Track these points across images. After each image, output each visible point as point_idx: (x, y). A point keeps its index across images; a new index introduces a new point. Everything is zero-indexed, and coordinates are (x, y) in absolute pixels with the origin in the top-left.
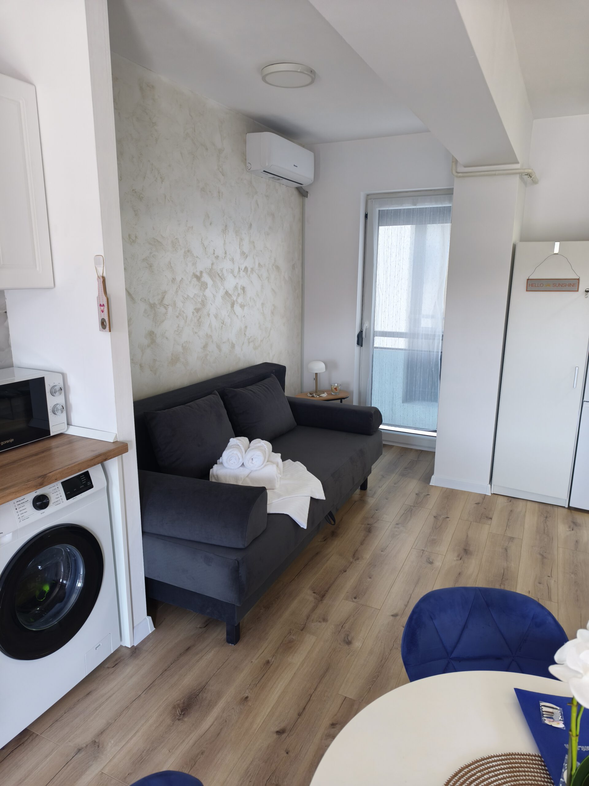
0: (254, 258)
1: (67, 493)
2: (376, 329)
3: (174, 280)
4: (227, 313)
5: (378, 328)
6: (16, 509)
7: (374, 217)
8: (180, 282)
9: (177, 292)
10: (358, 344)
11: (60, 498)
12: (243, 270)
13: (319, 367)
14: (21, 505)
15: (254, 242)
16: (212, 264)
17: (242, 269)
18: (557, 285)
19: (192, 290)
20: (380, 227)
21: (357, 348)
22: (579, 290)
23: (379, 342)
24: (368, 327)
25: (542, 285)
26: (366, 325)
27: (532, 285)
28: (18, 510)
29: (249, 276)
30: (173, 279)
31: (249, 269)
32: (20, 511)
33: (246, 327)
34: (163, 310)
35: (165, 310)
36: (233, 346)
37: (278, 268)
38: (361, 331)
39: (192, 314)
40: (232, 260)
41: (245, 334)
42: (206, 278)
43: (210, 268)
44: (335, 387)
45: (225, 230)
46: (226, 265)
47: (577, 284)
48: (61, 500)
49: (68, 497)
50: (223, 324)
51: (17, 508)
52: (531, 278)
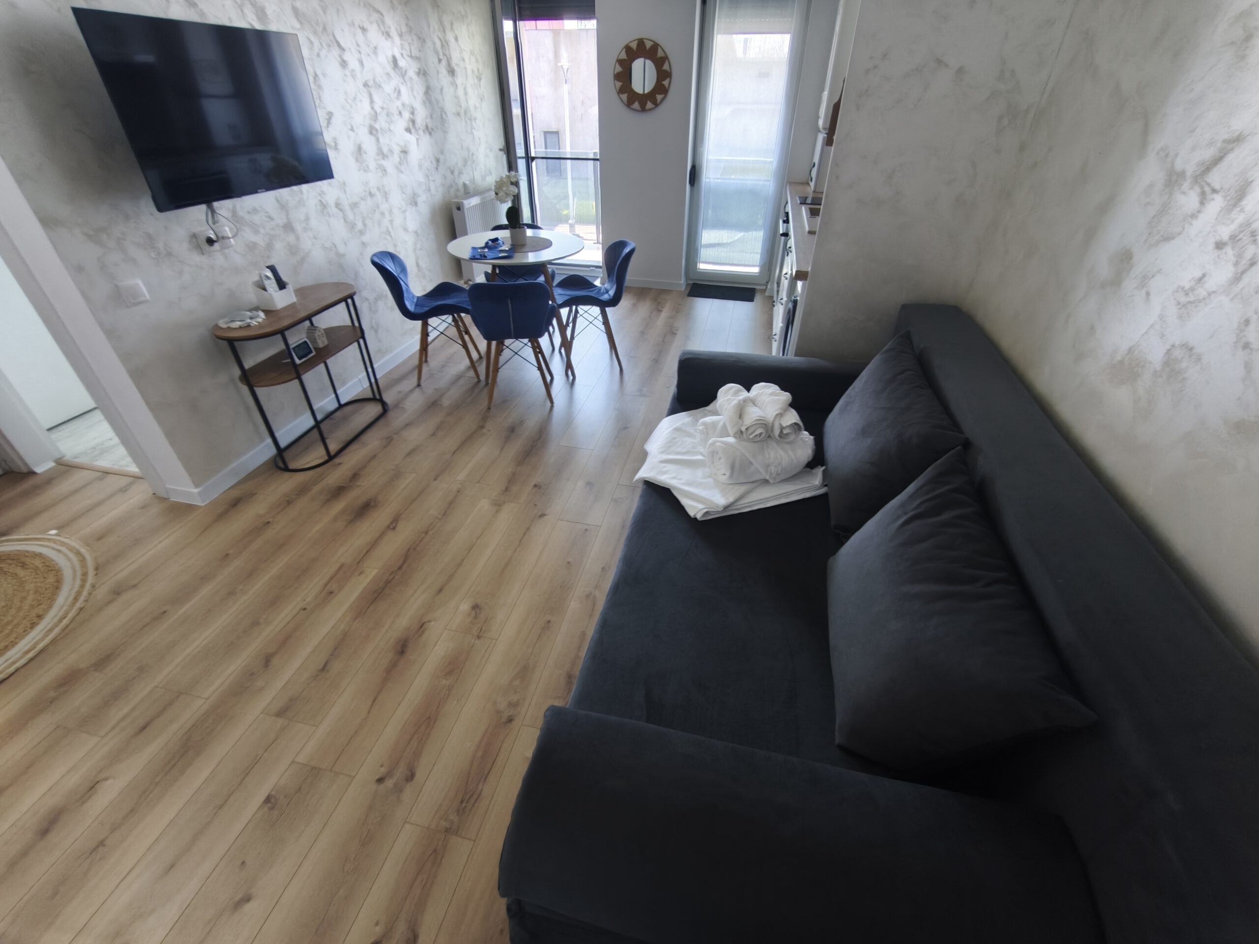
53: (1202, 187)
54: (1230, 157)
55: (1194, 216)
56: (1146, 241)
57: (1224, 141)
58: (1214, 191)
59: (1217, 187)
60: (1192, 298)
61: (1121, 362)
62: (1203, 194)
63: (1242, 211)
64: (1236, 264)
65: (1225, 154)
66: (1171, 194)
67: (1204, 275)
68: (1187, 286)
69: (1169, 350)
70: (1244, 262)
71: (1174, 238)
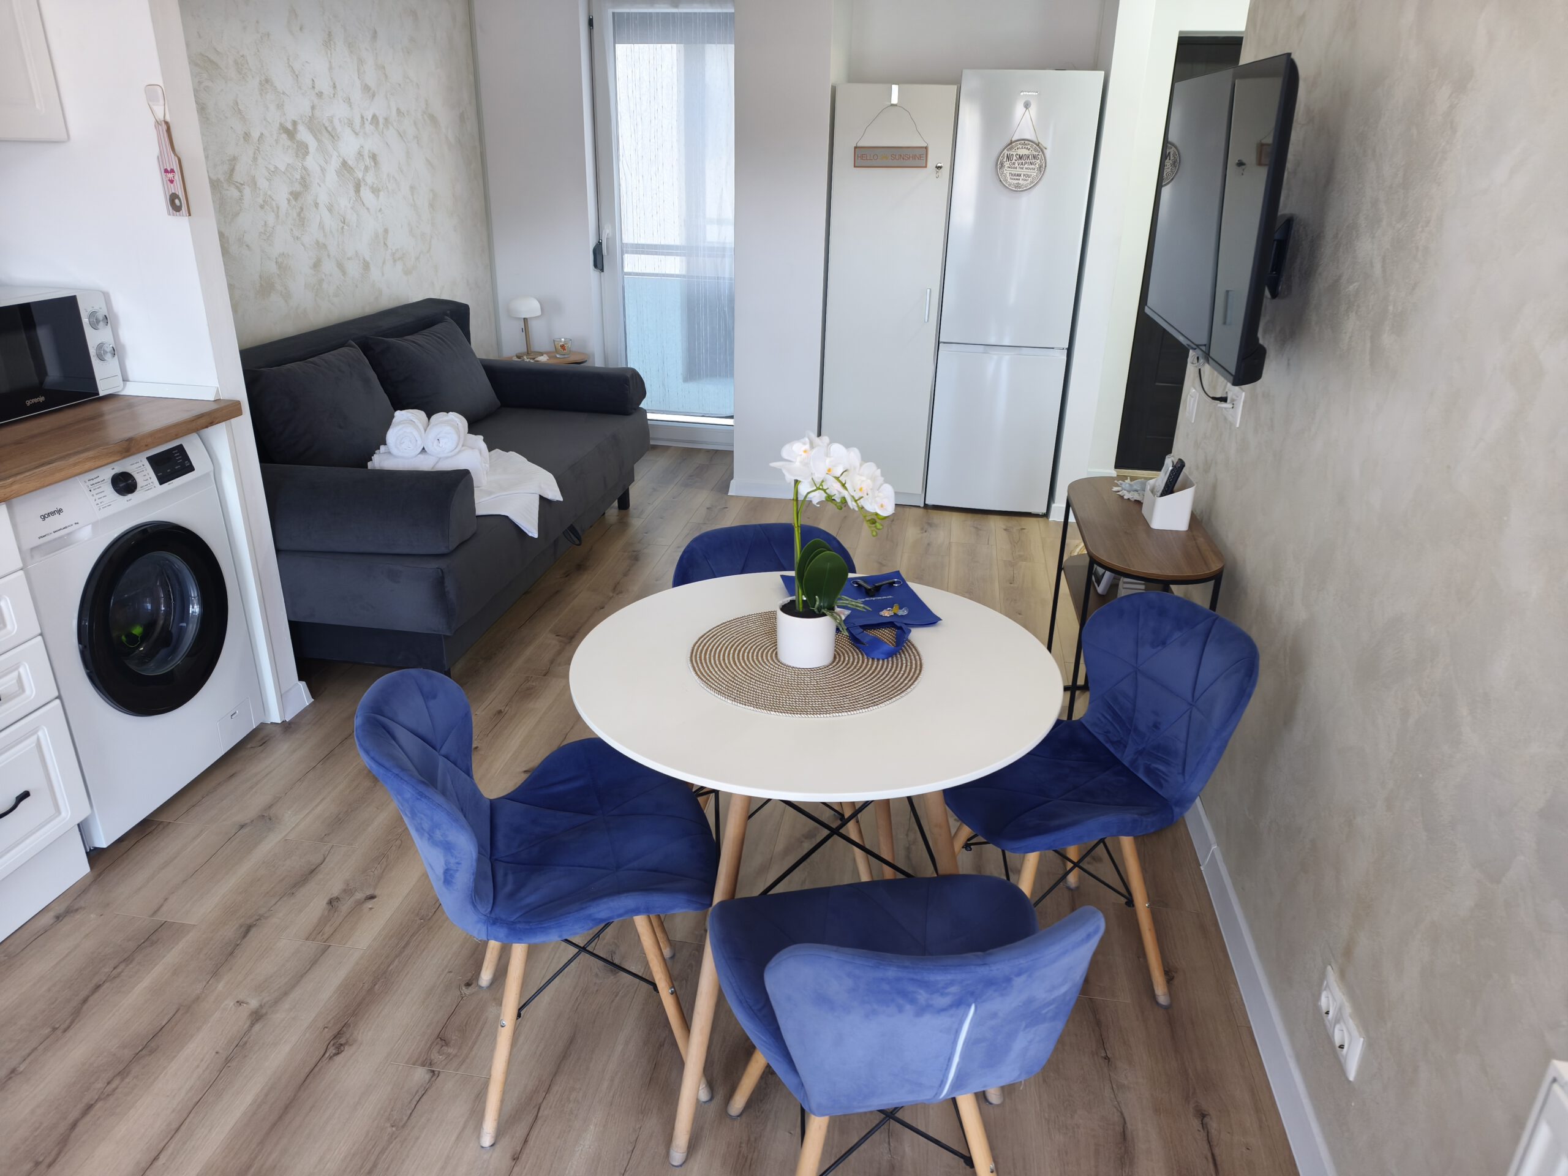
0: (387, 98)
1: (159, 474)
2: (625, 241)
3: (247, 136)
4: (349, 203)
5: (629, 238)
6: (90, 491)
7: (606, 26)
8: (258, 140)
9: (255, 159)
10: (595, 266)
11: (150, 481)
12: (369, 120)
13: (530, 307)
14: (97, 486)
15: (384, 68)
16: (313, 108)
17: (367, 120)
18: (897, 158)
19: (281, 157)
20: (617, 46)
21: (593, 273)
22: (928, 166)
23: (632, 263)
24: (610, 235)
25: (875, 157)
26: (607, 232)
27: (862, 157)
28: (93, 492)
29: (383, 133)
30: (246, 133)
31: (381, 120)
32: (97, 494)
33: (386, 231)
34: (233, 192)
35: (239, 193)
36: (366, 266)
37: (433, 119)
38: (599, 242)
39: (286, 202)
40: (348, 101)
41: (385, 244)
42: (303, 134)
43: (310, 114)
44: (561, 344)
45: (328, 41)
46: (337, 111)
47: (925, 156)
48: (151, 484)
49: (162, 480)
50: (344, 223)
51: (92, 489)
52: (860, 145)
53: (233, 184)
54: (237, 168)
55: (241, 199)
56: (225, 222)
57: (228, 160)
58: (242, 184)
59: (242, 182)
60: (268, 234)
61: (261, 285)
62: (237, 188)
63: (260, 189)
64: (273, 211)
65: (234, 166)
66: (221, 193)
67: (265, 222)
68: (263, 231)
69: (276, 262)
70: (275, 209)
71: (239, 213)
